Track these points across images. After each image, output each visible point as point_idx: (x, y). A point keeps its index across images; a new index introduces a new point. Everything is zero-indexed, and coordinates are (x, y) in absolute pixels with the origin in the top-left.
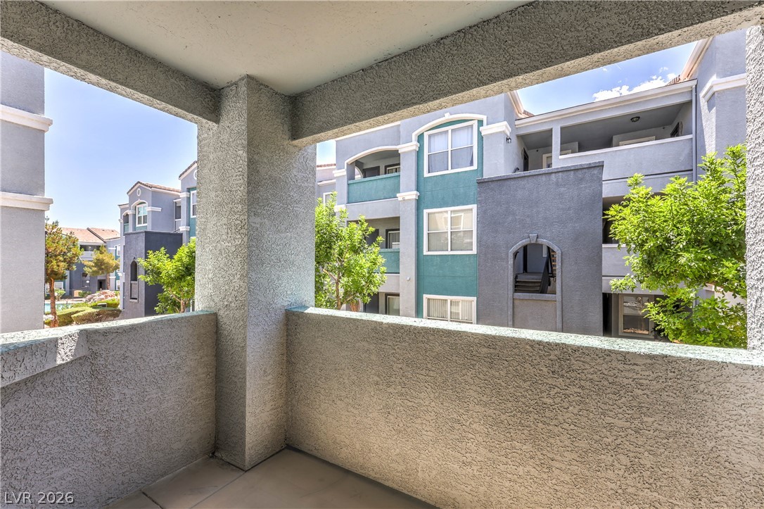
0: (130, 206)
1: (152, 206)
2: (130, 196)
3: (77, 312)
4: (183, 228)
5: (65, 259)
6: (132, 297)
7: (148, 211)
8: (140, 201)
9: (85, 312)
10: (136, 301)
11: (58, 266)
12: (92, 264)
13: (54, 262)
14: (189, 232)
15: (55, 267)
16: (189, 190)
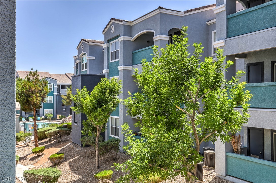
0: (78, 57)
1: (89, 56)
2: (78, 50)
3: (49, 130)
4: (105, 71)
5: (41, 95)
6: (75, 122)
7: (87, 60)
8: (83, 53)
9: (52, 130)
10: (76, 124)
11: (37, 99)
12: (66, 97)
13: (35, 97)
14: (109, 73)
15: (35, 100)
16: (108, 41)
